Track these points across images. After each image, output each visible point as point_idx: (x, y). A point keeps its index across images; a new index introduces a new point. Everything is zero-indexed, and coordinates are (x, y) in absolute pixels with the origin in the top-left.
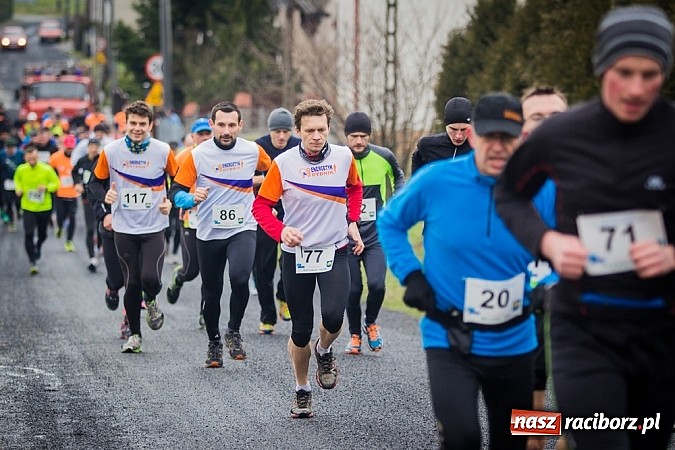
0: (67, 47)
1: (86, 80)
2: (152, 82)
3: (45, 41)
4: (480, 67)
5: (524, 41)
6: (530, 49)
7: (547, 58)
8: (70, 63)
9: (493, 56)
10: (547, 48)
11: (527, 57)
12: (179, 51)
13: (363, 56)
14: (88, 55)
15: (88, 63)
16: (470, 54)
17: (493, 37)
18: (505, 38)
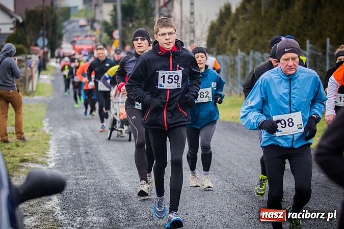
0: (88, 28)
1: (94, 39)
2: (115, 39)
3: (81, 26)
4: (220, 33)
5: (234, 25)
6: (237, 27)
7: (241, 30)
8: (89, 33)
9: (224, 29)
10: (241, 27)
11: (235, 30)
12: (124, 29)
13: (183, 30)
14: (95, 30)
15: (94, 33)
16: (218, 29)
17: (225, 23)
18: (228, 23)
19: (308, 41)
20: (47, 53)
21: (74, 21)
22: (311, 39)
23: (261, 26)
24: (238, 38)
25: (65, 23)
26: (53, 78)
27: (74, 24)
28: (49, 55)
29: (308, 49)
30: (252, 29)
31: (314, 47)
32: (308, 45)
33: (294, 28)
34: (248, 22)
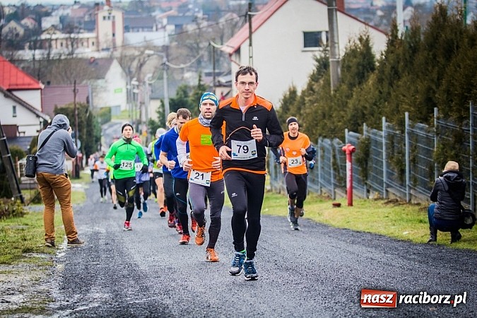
5: (299, 109)
6: (302, 112)
10: (308, 111)
11: (301, 115)
14: (141, 134)
17: (288, 109)
18: (293, 109)
19: (384, 118)
20: (82, 159)
21: (116, 124)
22: (387, 117)
23: (331, 108)
24: (304, 125)
25: (105, 127)
26: (87, 187)
27: (115, 127)
28: (84, 162)
29: (384, 129)
30: (320, 112)
31: (391, 124)
32: (384, 124)
33: (367, 105)
34: (315, 105)
